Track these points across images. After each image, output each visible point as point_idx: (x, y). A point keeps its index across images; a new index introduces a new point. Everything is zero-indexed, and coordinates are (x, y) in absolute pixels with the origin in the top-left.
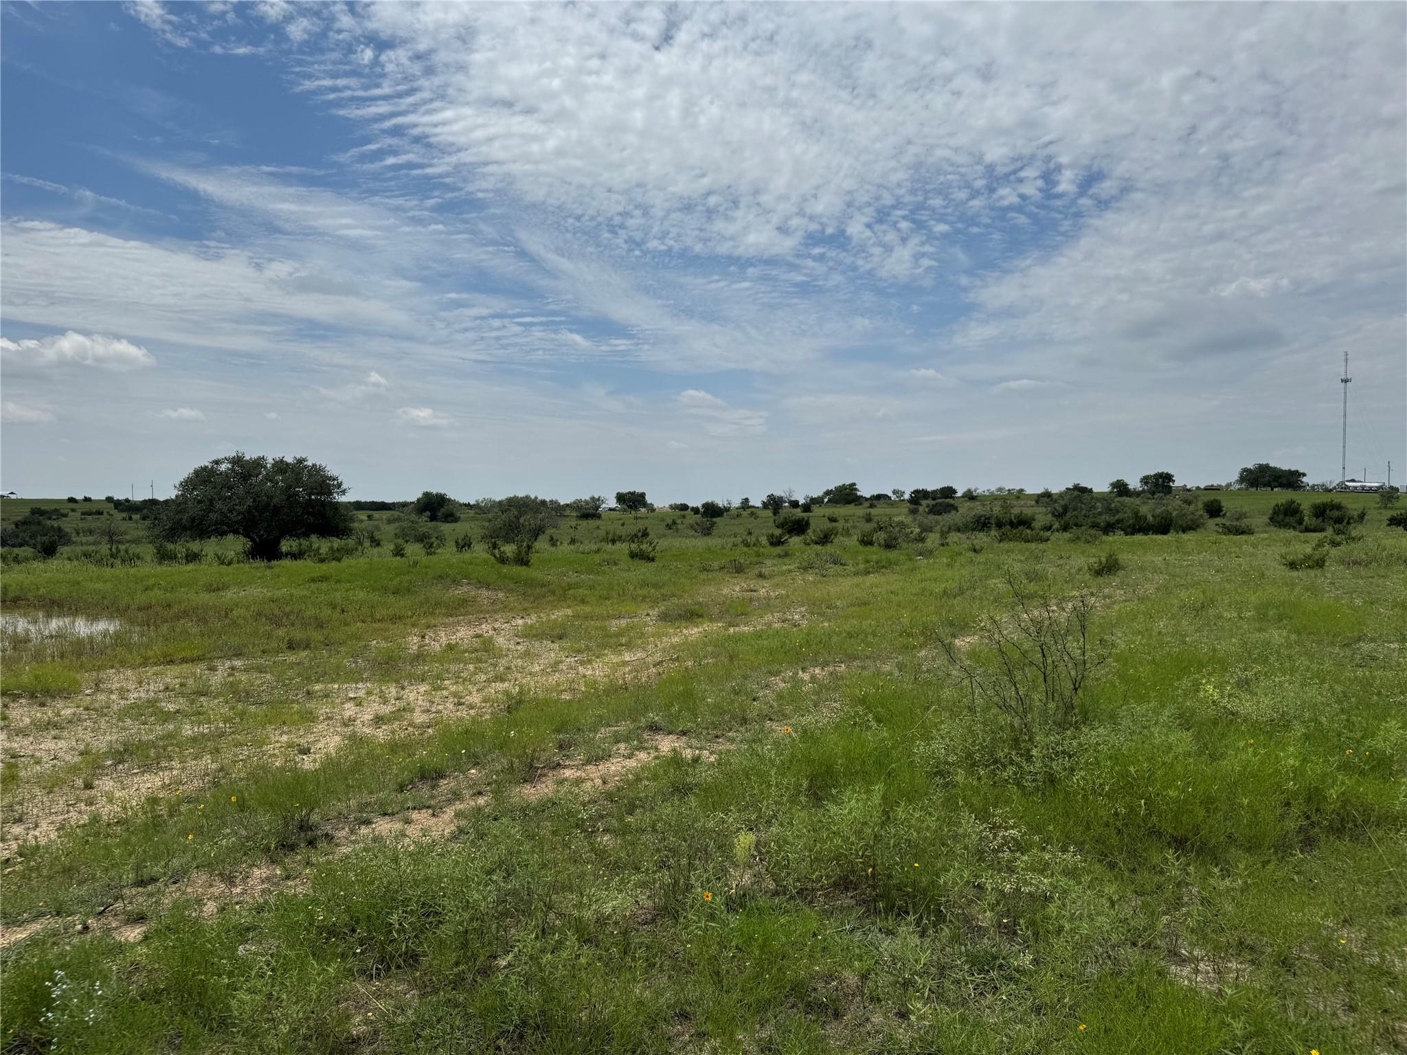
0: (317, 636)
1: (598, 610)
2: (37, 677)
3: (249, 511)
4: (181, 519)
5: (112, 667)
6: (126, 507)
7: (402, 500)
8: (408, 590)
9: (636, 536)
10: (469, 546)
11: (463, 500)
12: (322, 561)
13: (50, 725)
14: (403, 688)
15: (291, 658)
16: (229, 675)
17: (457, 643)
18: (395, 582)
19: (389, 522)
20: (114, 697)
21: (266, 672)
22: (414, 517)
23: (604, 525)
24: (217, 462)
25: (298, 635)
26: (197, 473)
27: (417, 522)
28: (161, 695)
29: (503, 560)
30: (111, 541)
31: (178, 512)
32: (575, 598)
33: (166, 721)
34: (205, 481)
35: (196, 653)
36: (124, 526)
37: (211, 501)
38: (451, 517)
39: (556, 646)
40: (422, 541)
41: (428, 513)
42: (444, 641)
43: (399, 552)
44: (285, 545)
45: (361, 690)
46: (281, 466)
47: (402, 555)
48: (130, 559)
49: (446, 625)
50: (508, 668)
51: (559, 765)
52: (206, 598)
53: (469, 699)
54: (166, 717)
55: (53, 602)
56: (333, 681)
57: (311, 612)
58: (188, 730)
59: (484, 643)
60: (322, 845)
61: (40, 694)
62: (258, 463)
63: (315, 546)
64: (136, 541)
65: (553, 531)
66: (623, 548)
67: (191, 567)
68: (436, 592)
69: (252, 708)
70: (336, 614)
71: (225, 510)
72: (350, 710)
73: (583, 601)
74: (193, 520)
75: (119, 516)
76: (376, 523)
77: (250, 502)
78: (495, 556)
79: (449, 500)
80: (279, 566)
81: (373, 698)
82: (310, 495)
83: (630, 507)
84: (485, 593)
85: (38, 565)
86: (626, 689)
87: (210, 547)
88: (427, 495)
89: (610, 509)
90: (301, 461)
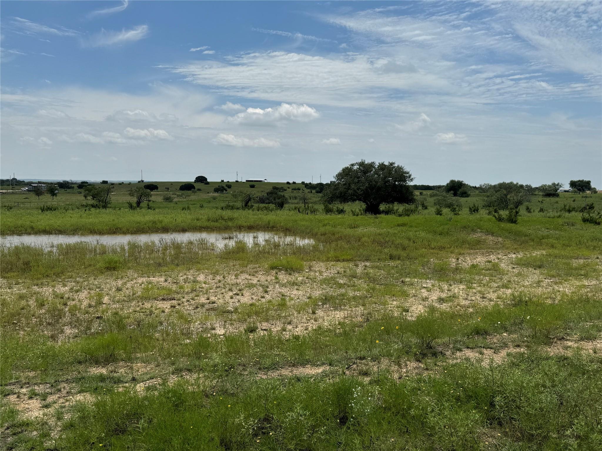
0: (403, 254)
1: (563, 253)
2: (288, 262)
3: (366, 189)
4: (336, 193)
5: (314, 261)
6: (309, 186)
7: (438, 184)
8: (448, 233)
9: (585, 208)
10: (477, 211)
11: (472, 184)
12: (400, 215)
13: (294, 284)
14: (451, 285)
15: (392, 263)
16: (365, 269)
17: (477, 264)
18: (441, 229)
19: (431, 196)
20: (317, 274)
21: (381, 269)
22: (444, 194)
23: (561, 202)
24: (353, 165)
25: (395, 253)
26: (344, 170)
27: (446, 197)
28: (336, 275)
29: (500, 219)
30: (305, 203)
31: (335, 190)
32: (547, 244)
33: (340, 288)
34: (347, 175)
35: (349, 257)
36: (309, 195)
37: (349, 184)
38: (465, 194)
39: (537, 271)
40: (449, 207)
41: (452, 192)
42: (470, 263)
43: (439, 213)
44: (382, 207)
45: (429, 283)
46: (382, 167)
47: (441, 215)
48: (314, 211)
49: (470, 254)
50: (510, 281)
51: (563, 338)
52: (349, 231)
53: (488, 296)
54: (341, 286)
55: (287, 229)
56: (415, 277)
57: (398, 241)
58: (351, 294)
59: (493, 265)
60: (440, 357)
61: (290, 269)
62: (372, 165)
63: (395, 208)
64: (315, 203)
65: (527, 203)
66: (578, 216)
67: (340, 216)
68: (463, 235)
69: (377, 286)
70: (411, 244)
71: (356, 188)
72: (424, 293)
73: (552, 246)
74: (341, 193)
75: (307, 191)
76: (424, 197)
77: (367, 185)
78: (495, 217)
79: (465, 184)
80: (381, 217)
81: (435, 288)
82: (395, 181)
83: (579, 190)
84: (491, 238)
85: (278, 212)
86: (588, 301)
87: (347, 207)
88: (452, 182)
89: (565, 191)
90: (392, 164)
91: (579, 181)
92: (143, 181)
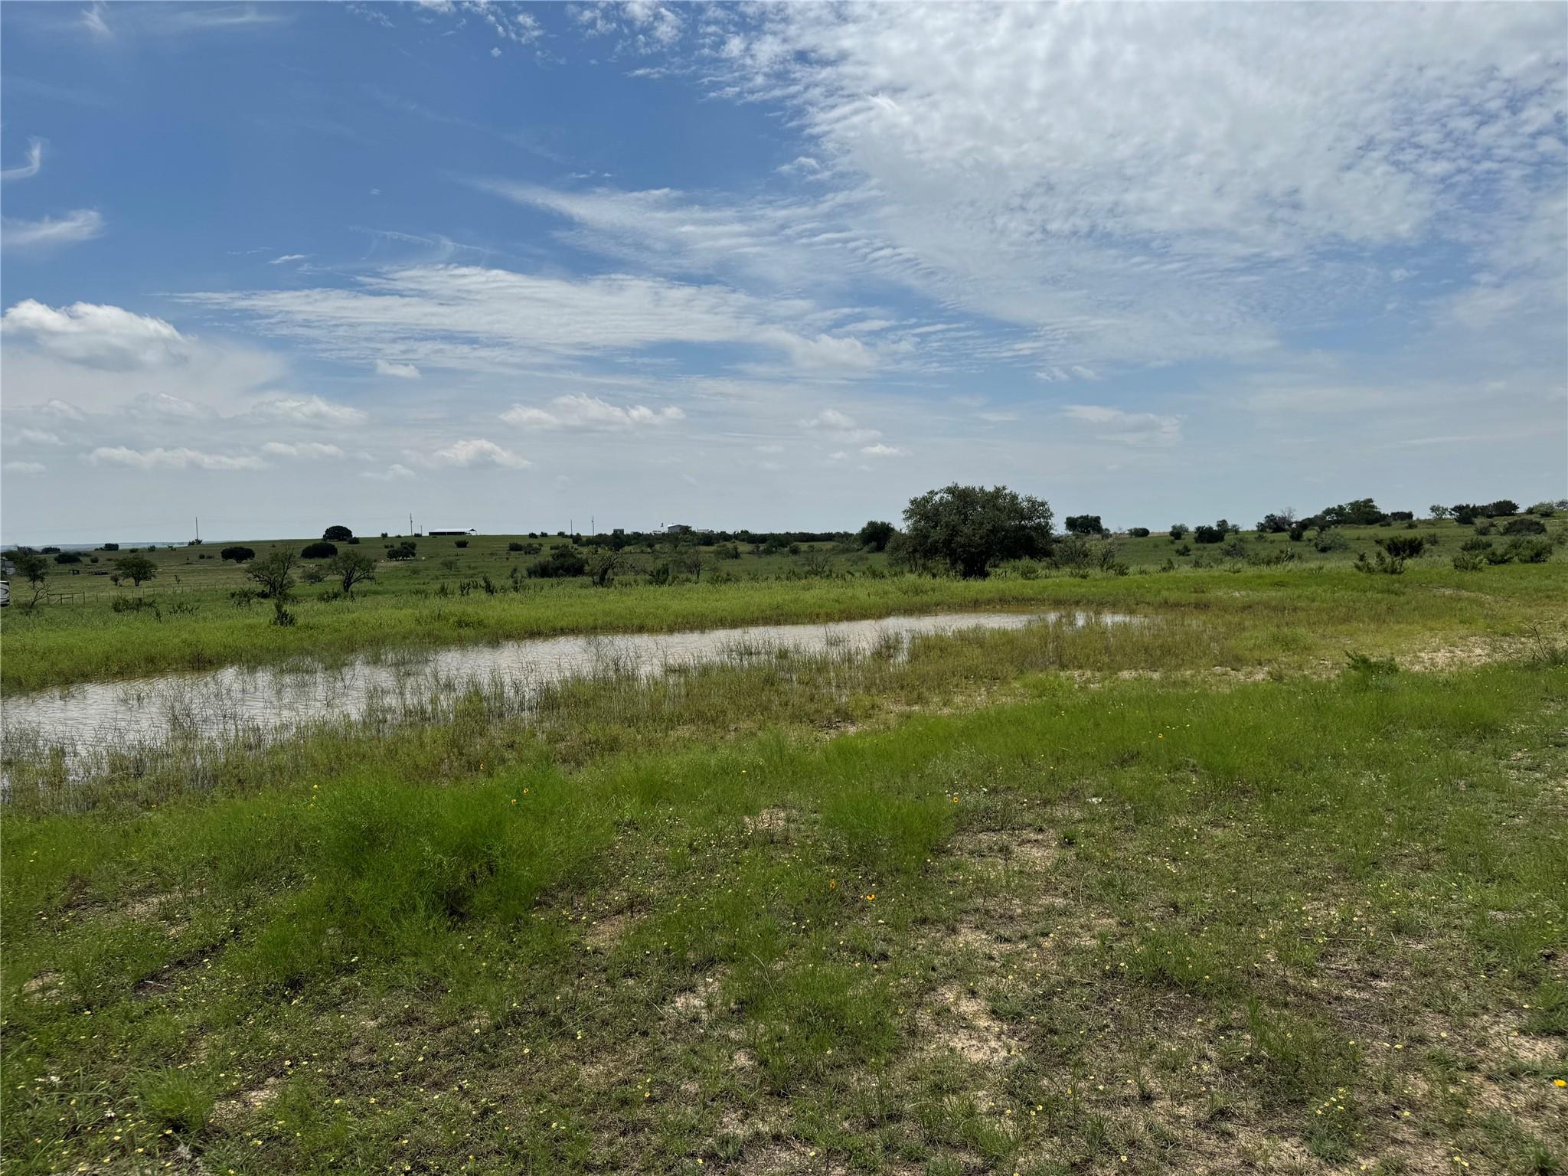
19: (834, 552)
22: (859, 547)
83: (1082, 532)
88: (872, 524)
89: (1061, 536)
91: (1082, 517)
92: (199, 542)
